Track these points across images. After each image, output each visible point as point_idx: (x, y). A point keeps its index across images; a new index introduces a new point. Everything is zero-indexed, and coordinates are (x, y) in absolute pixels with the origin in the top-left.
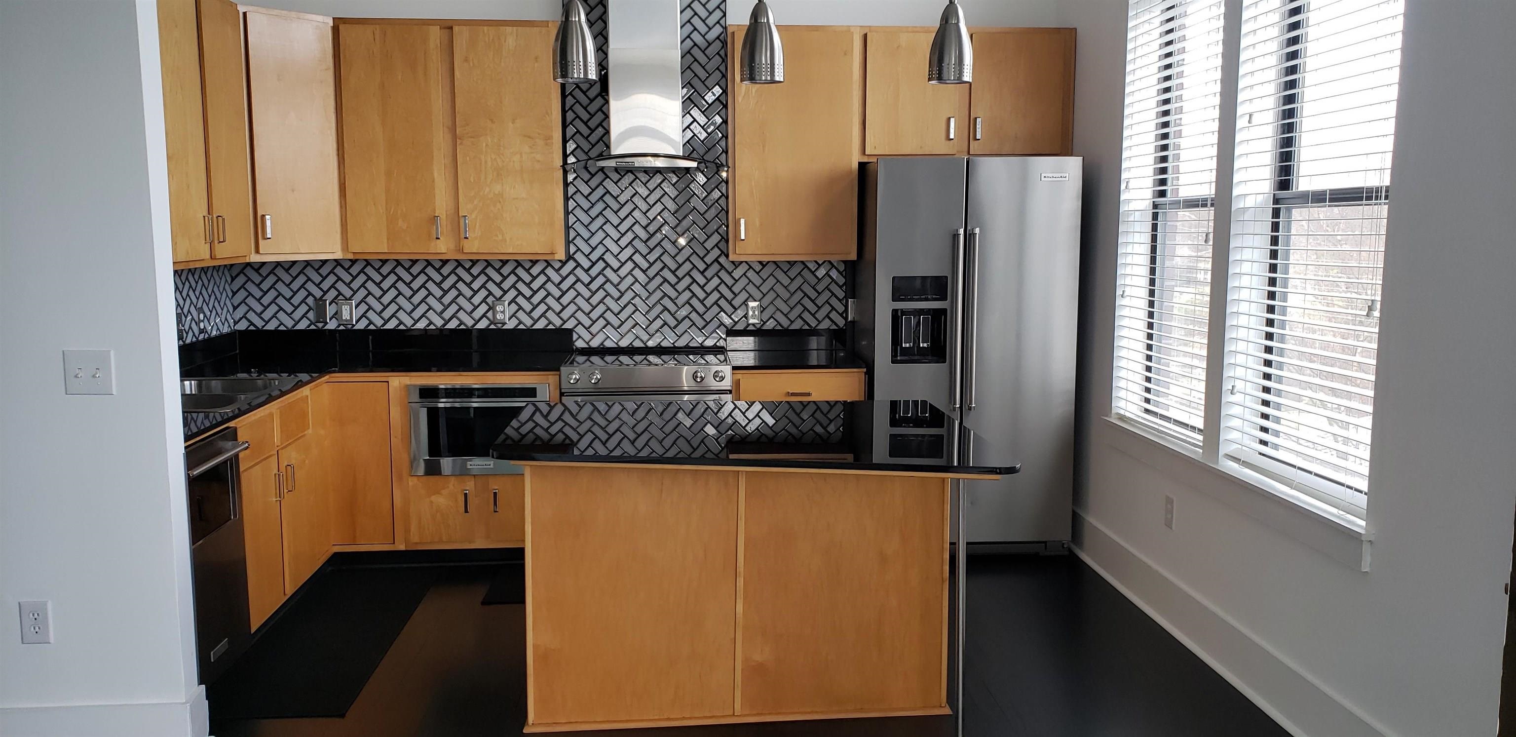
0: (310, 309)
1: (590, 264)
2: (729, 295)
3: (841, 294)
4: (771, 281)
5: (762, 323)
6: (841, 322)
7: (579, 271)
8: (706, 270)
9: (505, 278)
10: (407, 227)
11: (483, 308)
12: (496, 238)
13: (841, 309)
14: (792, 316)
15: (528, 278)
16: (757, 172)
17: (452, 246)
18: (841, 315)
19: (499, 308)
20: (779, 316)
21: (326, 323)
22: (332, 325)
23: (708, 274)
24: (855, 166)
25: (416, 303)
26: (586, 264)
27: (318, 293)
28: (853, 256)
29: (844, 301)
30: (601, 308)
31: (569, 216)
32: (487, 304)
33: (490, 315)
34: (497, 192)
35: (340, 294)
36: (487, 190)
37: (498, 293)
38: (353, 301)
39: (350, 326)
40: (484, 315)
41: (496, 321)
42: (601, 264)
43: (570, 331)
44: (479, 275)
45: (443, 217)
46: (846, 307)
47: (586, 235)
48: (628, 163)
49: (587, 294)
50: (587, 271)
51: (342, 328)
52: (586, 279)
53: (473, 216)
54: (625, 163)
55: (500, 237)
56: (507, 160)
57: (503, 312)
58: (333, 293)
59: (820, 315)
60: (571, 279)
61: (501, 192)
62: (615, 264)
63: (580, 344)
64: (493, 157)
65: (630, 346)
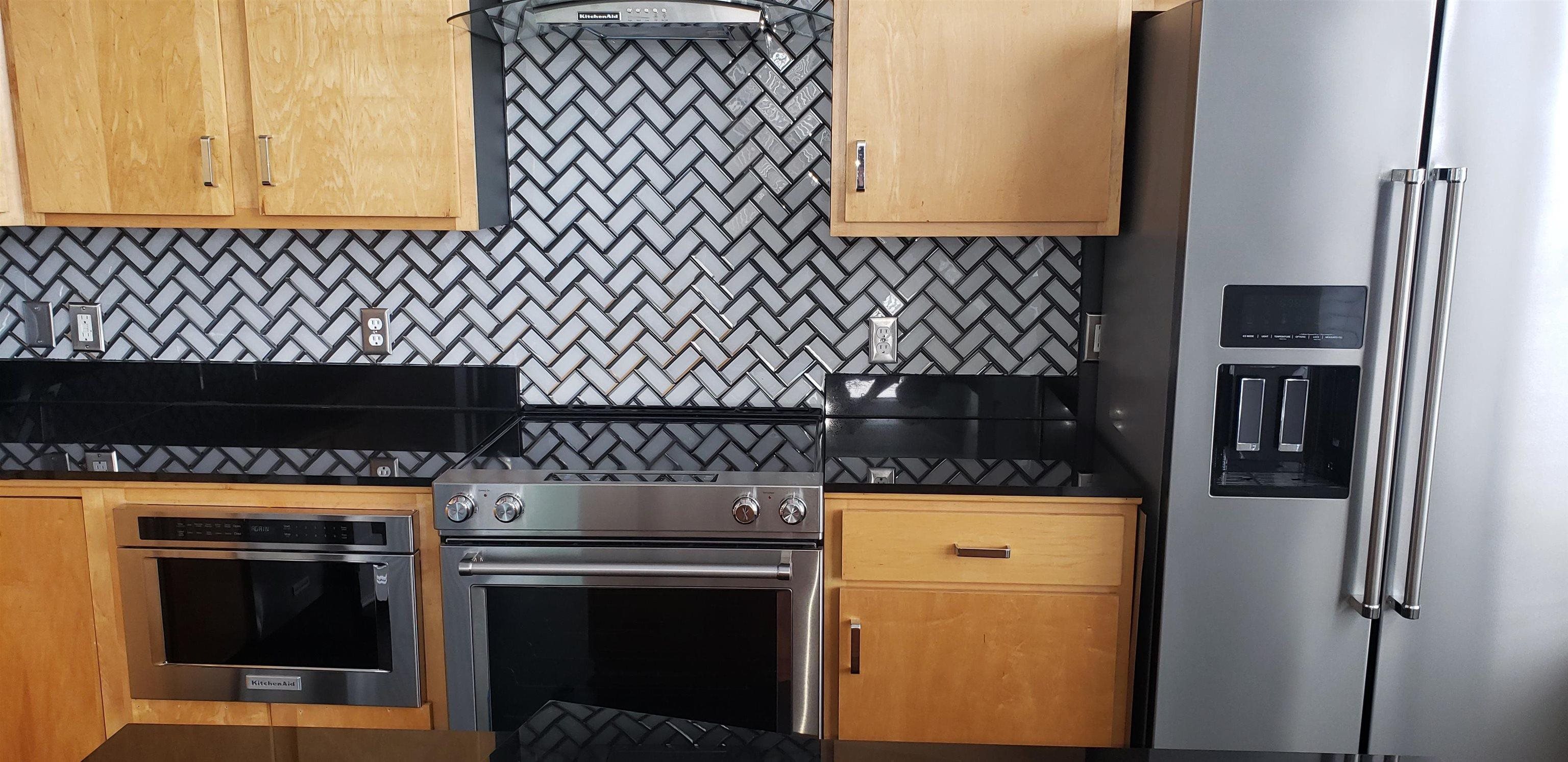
0: (19, 320)
1: (551, 237)
2: (834, 304)
3: (1070, 304)
4: (923, 275)
5: (900, 361)
6: (1069, 363)
7: (529, 252)
8: (786, 251)
9: (384, 263)
10: (148, 161)
11: (344, 323)
12: (331, 184)
13: (1069, 333)
14: (964, 348)
15: (428, 265)
16: (898, 35)
17: (244, 200)
18: (1069, 348)
19: (374, 324)
20: (936, 348)
21: (50, 348)
22: (62, 352)
23: (792, 259)
24: (1125, 22)
25: (217, 311)
26: (544, 237)
27: (32, 290)
28: (1111, 228)
29: (1076, 320)
30: (575, 328)
31: (509, 138)
32: (351, 315)
33: (357, 336)
34: (330, 85)
35: (73, 291)
36: (310, 78)
37: (372, 293)
38: (98, 306)
39: (96, 355)
40: (344, 338)
41: (369, 350)
42: (572, 239)
43: (513, 373)
44: (334, 257)
45: (223, 139)
46: (1080, 328)
47: (544, 177)
48: (606, 14)
49: (547, 298)
50: (545, 251)
51: (81, 357)
52: (544, 268)
53: (284, 137)
54: (598, 14)
55: (340, 181)
56: (350, 13)
57: (382, 332)
58: (59, 291)
59: (1025, 347)
60: (514, 268)
61: (338, 86)
62: (603, 238)
63: (532, 397)
64: (320, 7)
65: (633, 403)
